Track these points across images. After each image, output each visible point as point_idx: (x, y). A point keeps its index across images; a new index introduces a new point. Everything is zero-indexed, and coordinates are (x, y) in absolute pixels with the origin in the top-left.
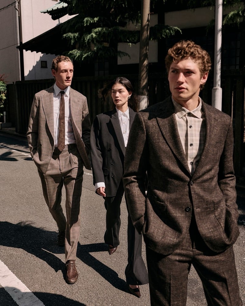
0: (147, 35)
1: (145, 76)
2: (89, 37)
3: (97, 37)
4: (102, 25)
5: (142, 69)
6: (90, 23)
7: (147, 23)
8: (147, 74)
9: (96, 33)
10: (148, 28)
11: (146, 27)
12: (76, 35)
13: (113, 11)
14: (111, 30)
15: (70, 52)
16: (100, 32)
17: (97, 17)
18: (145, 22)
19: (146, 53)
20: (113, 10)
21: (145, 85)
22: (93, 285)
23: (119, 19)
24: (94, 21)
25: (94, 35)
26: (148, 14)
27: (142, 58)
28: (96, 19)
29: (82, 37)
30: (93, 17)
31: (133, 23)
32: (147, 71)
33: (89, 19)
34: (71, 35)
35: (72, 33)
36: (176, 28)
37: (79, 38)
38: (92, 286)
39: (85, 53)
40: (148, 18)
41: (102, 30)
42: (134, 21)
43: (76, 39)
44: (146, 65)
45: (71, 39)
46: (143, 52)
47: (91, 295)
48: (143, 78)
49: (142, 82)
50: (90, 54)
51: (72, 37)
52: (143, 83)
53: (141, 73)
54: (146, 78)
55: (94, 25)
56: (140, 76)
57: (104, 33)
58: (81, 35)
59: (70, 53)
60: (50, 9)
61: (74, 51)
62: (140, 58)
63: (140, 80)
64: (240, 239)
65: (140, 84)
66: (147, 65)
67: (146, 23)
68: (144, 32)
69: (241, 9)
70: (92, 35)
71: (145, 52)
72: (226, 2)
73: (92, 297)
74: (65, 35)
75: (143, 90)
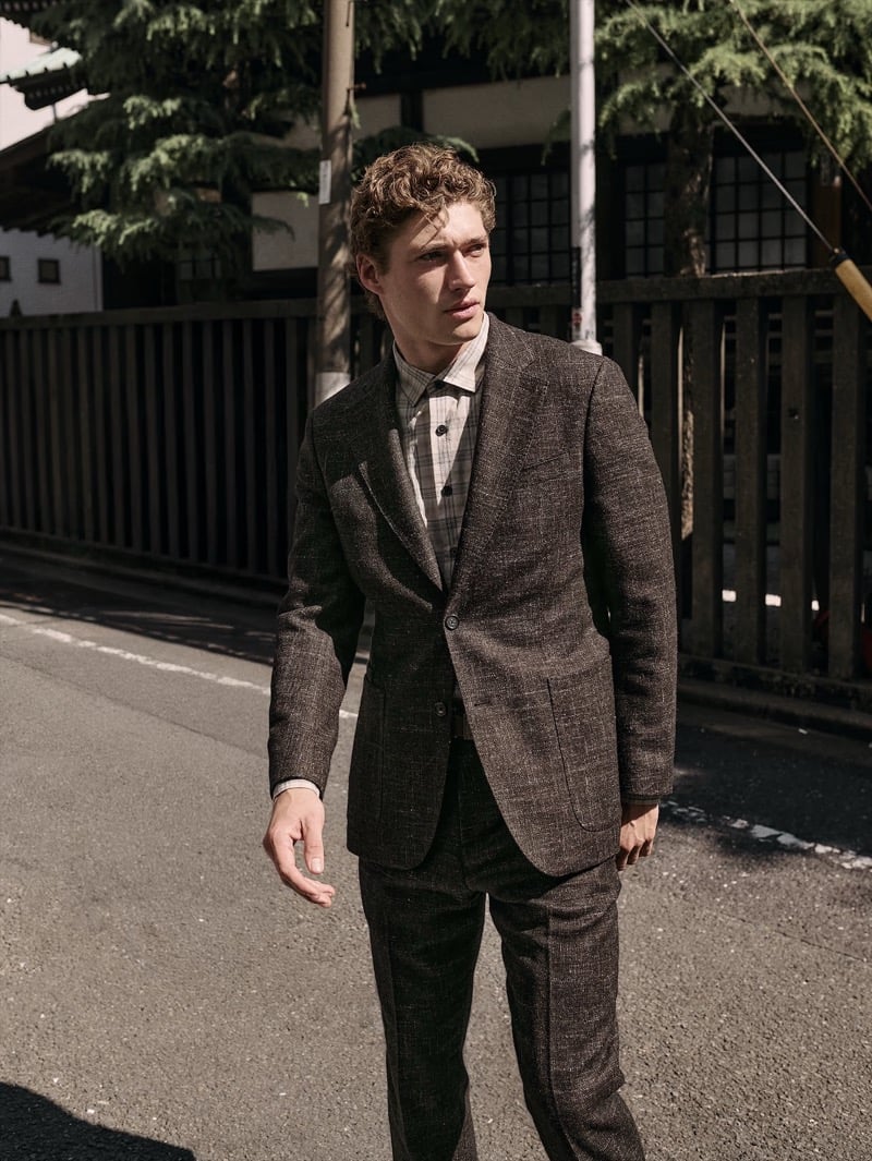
0: (344, 160)
1: (338, 303)
2: (143, 166)
3: (175, 166)
4: (192, 129)
5: (328, 280)
6: (150, 118)
7: (345, 119)
8: (346, 295)
9: (171, 152)
10: (346, 137)
11: (340, 135)
12: (101, 158)
13: (234, 81)
14: (224, 145)
15: (80, 219)
16: (184, 151)
17: (173, 97)
18: (336, 117)
19: (340, 222)
20: (233, 76)
21: (340, 337)
22: (99, 1051)
23: (257, 108)
24: (164, 110)
25: (164, 159)
26: (348, 91)
27: (329, 243)
28: (171, 105)
29: (123, 168)
30: (160, 98)
31: (308, 123)
32: (345, 286)
33: (146, 103)
34: (81, 158)
35: (87, 150)
36: (457, 141)
37: (111, 171)
38: (94, 1053)
39: (132, 222)
40: (348, 102)
41: (190, 144)
42: (310, 118)
43: (99, 173)
44: (341, 265)
45: (82, 172)
46: (332, 221)
47: (85, 1086)
48: (331, 310)
49: (328, 327)
50: (151, 225)
51: (83, 165)
52: (333, 329)
53: (324, 296)
54: (342, 312)
55: (164, 127)
56: (322, 302)
57: (199, 154)
58: (119, 159)
59: (81, 225)
60: (17, 73)
61: (93, 217)
62: (322, 242)
63: (323, 319)
64: (654, 866)
65: (322, 330)
66: (346, 265)
67: (341, 118)
68: (334, 149)
69: (657, 78)
70: (157, 160)
71: (337, 221)
72: (608, 53)
73: (91, 1094)
74: (58, 157)
75: (334, 352)
